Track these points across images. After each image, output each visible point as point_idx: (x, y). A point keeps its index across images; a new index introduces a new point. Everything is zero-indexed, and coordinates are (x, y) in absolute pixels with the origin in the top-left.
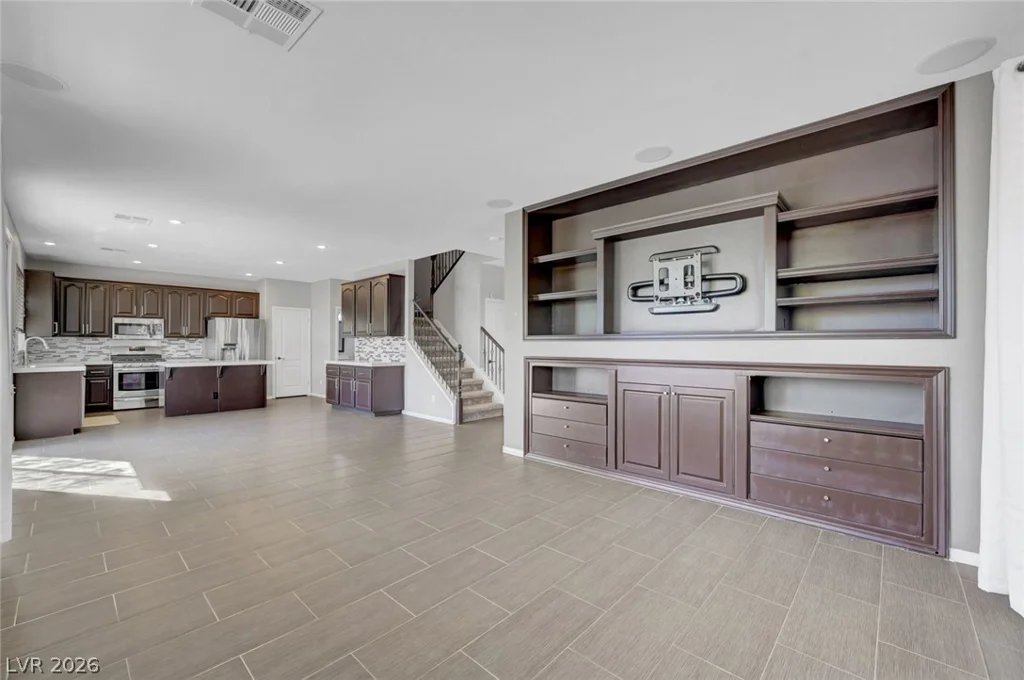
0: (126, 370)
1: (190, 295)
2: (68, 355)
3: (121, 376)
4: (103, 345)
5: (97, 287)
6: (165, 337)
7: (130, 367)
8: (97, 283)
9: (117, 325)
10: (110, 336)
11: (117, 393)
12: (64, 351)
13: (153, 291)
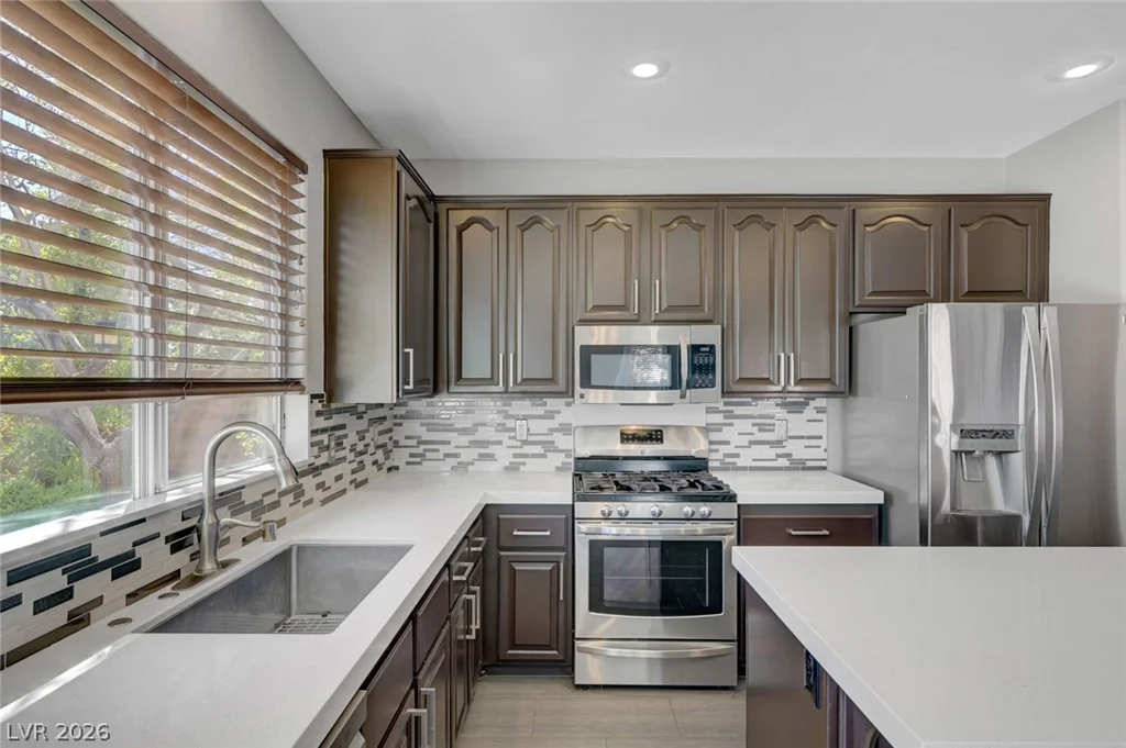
0: (610, 531)
1: (801, 227)
2: (475, 452)
3: (597, 548)
4: (554, 424)
5: (536, 221)
6: (724, 393)
7: (623, 518)
8: (534, 209)
9: (588, 351)
10: (568, 393)
11: (585, 619)
12: (464, 440)
13: (683, 219)
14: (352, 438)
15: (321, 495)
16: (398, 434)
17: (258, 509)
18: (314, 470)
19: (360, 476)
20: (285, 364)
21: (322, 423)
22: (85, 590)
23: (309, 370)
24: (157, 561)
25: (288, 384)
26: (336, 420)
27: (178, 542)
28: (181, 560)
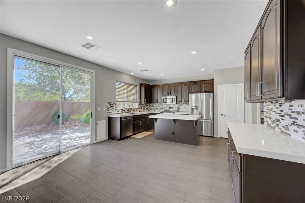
1: (185, 85)
5: (159, 87)
9: (163, 99)
14: (143, 107)
15: (139, 111)
16: (149, 107)
17: (133, 110)
18: (138, 109)
19: (144, 110)
20: (136, 101)
21: (139, 105)
22: (123, 111)
23: (138, 101)
24: (126, 111)
25: (137, 102)
26: (141, 105)
27: (128, 111)
28: (128, 112)
